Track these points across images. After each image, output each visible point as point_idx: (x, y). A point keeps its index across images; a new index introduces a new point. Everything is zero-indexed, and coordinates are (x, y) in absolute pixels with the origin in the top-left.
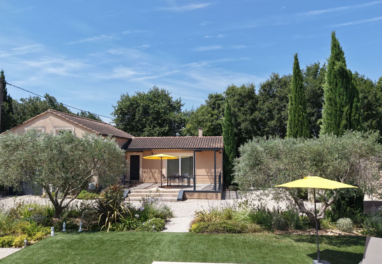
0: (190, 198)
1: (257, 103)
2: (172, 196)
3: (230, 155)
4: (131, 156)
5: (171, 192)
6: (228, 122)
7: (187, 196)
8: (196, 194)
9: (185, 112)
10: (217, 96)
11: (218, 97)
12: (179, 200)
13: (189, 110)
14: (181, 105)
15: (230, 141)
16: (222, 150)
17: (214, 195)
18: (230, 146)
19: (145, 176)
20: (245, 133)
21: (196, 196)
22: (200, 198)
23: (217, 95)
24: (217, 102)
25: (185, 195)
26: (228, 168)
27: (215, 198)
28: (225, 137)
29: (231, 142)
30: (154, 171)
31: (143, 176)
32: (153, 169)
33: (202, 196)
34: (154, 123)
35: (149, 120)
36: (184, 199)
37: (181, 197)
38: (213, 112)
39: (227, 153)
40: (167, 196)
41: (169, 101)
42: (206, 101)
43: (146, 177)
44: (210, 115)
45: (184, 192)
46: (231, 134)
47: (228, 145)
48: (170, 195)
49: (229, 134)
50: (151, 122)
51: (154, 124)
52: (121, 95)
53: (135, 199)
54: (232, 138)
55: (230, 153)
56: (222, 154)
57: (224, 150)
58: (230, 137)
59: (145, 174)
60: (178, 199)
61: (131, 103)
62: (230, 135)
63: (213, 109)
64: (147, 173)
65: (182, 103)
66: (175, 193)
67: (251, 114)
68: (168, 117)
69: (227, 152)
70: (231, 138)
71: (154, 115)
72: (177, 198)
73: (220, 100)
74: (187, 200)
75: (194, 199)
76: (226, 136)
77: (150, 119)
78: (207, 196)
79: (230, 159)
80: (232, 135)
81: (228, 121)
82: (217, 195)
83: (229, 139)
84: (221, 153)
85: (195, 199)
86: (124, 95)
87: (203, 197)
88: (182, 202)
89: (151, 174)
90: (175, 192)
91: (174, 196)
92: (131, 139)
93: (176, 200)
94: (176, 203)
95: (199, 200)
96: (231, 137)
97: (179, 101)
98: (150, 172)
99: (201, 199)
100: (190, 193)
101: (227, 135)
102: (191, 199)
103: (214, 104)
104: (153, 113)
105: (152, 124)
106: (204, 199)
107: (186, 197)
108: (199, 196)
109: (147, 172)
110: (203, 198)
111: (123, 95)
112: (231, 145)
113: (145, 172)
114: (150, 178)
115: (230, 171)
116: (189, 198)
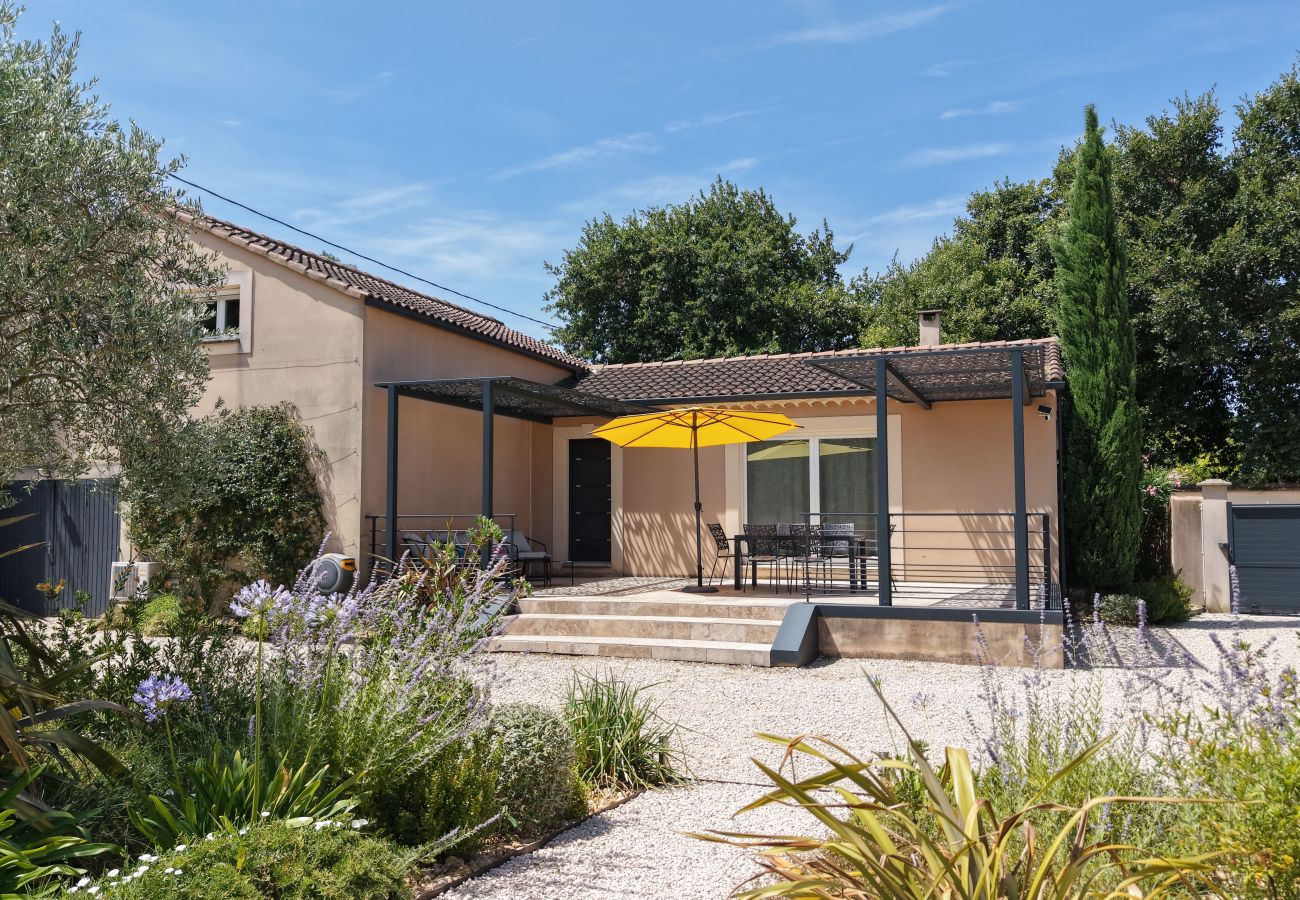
0: (859, 650)
1: (1232, 189)
2: (742, 632)
3: (1103, 423)
4: (572, 442)
5: (739, 612)
6: (1089, 239)
7: (838, 639)
8: (894, 629)
9: (860, 283)
10: (1010, 193)
11: (1016, 197)
12: (779, 659)
13: (879, 271)
14: (835, 255)
15: (1105, 345)
16: (1053, 392)
17: (1016, 637)
18: (1102, 372)
19: (644, 550)
20: (1171, 346)
21: (898, 642)
22: (923, 651)
23: (1010, 188)
24: (1009, 222)
25: (828, 634)
26: (1089, 495)
27: (1021, 658)
28: (1076, 319)
29: (1112, 345)
30: (683, 523)
31: (628, 549)
32: (680, 512)
33: (934, 641)
34: (715, 329)
35: (694, 316)
36: (815, 652)
37: (794, 643)
38: (992, 265)
39: (1088, 409)
40: (709, 632)
41: (782, 236)
42: (959, 224)
43: (647, 558)
44: (979, 275)
45: (819, 612)
46: (1110, 302)
47: (1093, 366)
48: (731, 630)
49: (1094, 304)
50: (701, 324)
51: (717, 331)
52: (585, 226)
53: (529, 644)
54: (1115, 322)
55: (1108, 411)
56: (1052, 418)
57: (1064, 392)
58: (1103, 321)
59: (639, 540)
60: (773, 653)
61: (622, 250)
62: (1101, 310)
63: (996, 252)
64: (649, 535)
65: (839, 245)
66: (767, 617)
67: (1202, 245)
68: (776, 299)
69: (1082, 407)
70: (1111, 328)
71: (715, 292)
72: (768, 648)
73: (1028, 210)
74: (839, 662)
75: (879, 656)
76: (1080, 313)
77: (696, 312)
78: (964, 646)
79: (1103, 443)
80: (1113, 311)
81: (1090, 231)
82: (1035, 637)
83: (1096, 331)
84: (1048, 410)
85: (892, 657)
86: (596, 225)
87: (944, 646)
88: (803, 671)
89: (669, 538)
90: (763, 612)
91: (752, 634)
92: (585, 373)
93: (760, 661)
94: (762, 675)
95: (917, 664)
96: (1107, 317)
97: (822, 237)
98: (662, 528)
99: (932, 659)
100: (858, 622)
101: (1086, 311)
102: (860, 656)
103: (998, 232)
104: (709, 285)
105: (705, 334)
106: (945, 660)
107: (832, 644)
108: (915, 639)
109: (651, 526)
110: (941, 654)
111: (592, 224)
112: (1111, 366)
113: (640, 525)
114: (666, 558)
115: (1102, 514)
116: (851, 650)
